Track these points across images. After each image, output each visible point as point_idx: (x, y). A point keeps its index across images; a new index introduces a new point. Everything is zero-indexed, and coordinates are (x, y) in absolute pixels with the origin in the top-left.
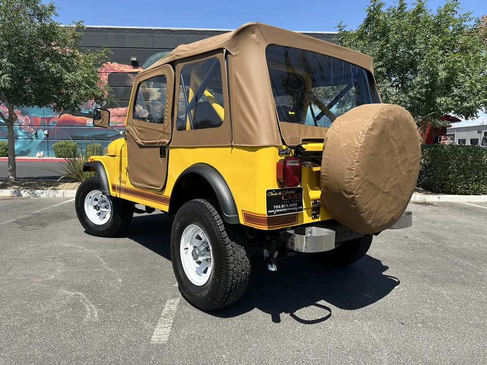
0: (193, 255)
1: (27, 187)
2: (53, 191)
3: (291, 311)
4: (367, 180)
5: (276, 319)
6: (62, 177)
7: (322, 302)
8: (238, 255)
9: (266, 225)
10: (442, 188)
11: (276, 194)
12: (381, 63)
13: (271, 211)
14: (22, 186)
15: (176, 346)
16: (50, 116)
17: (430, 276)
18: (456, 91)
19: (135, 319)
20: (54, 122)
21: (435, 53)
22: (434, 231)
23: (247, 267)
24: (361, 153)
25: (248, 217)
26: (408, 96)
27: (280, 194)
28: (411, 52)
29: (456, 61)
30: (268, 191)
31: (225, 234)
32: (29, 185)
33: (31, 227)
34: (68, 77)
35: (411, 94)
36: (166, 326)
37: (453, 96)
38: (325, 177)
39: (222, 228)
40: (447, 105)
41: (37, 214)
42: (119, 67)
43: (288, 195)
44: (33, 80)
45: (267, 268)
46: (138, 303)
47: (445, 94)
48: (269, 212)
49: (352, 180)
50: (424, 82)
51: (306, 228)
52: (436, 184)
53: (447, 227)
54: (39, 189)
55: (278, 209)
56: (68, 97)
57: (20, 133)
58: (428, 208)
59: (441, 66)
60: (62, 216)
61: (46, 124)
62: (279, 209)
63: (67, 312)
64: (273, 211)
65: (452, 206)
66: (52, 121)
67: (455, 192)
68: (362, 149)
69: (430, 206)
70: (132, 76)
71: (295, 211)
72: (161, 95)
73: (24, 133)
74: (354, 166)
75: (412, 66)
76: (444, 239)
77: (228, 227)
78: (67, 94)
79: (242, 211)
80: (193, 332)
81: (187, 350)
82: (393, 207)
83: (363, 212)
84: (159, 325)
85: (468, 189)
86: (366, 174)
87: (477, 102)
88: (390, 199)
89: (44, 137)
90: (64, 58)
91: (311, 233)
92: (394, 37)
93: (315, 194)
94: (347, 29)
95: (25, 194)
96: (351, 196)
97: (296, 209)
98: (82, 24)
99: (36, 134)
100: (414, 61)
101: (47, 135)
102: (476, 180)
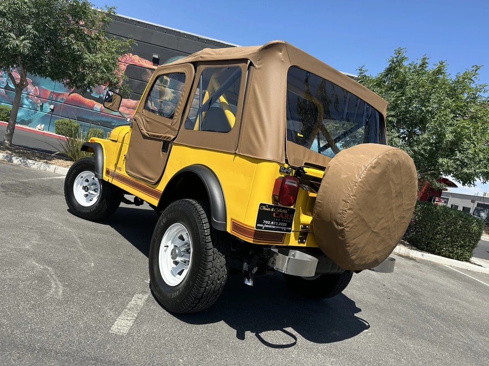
0: (172, 254)
1: (20, 154)
2: (45, 164)
3: (257, 331)
4: (359, 216)
5: (241, 336)
6: (57, 153)
7: (290, 330)
8: (218, 262)
9: (252, 238)
10: (427, 247)
11: (269, 209)
12: (393, 113)
13: (260, 225)
14: (15, 153)
15: (135, 340)
16: (60, 92)
17: (400, 327)
18: (459, 156)
19: (99, 305)
20: (62, 99)
21: (446, 115)
22: (411, 286)
23: (223, 277)
24: (360, 187)
25: (236, 226)
26: (413, 150)
27: (272, 210)
28: (423, 108)
29: (464, 127)
30: (261, 205)
31: (209, 239)
32: (23, 153)
33: (15, 194)
34: (88, 57)
35: (416, 148)
36: (128, 319)
37: (455, 159)
38: (319, 204)
39: (208, 232)
40: (448, 166)
41: (23, 183)
42: (140, 61)
43: (280, 213)
44: (52, 53)
45: (244, 281)
46: (105, 290)
47: (447, 157)
48: (258, 225)
49: (345, 212)
50: (430, 140)
51: (290, 250)
52: (423, 241)
53: (426, 284)
54: (31, 159)
55: (267, 224)
56: (83, 77)
57: (26, 102)
58: (411, 263)
59: (450, 129)
60: (49, 190)
61: (54, 99)
62: (269, 225)
63: (31, 283)
64: (262, 225)
65: (434, 266)
66: (61, 97)
67: (440, 253)
68: (361, 185)
69: (413, 261)
70: (150, 72)
71: (283, 231)
72: (175, 97)
73: (31, 102)
74: (350, 198)
75: (422, 122)
76: (421, 295)
77: (214, 232)
78: (83, 74)
79: (232, 219)
80: (155, 330)
81: (145, 346)
82: (379, 249)
83: (349, 246)
84: (122, 316)
85: (452, 253)
86: (360, 209)
87: (477, 171)
88: (378, 240)
89: (49, 111)
90: (89, 39)
91: (294, 256)
92: (410, 91)
93: (306, 219)
94: (367, 74)
95: (16, 160)
96: (341, 228)
97: (285, 228)
98: (114, 10)
99: (42, 106)
100: (424, 118)
101: (53, 110)
102: (461, 246)
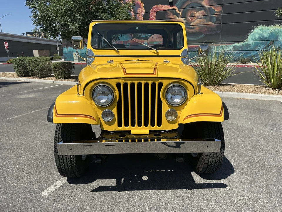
16: (127, 40)
42: (162, 7)
66: (128, 43)
70: (169, 12)
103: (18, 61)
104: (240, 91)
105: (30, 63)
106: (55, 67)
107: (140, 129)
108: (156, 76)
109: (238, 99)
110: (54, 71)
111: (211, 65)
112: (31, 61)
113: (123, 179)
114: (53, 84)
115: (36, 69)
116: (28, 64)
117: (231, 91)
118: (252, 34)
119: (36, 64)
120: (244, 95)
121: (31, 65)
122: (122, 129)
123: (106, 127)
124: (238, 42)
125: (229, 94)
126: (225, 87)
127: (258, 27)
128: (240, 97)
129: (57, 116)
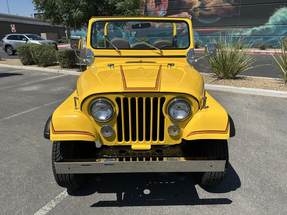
57: (123, 34)
103: (22, 48)
104: (257, 87)
105: (34, 51)
106: (59, 56)
107: (141, 144)
108: (158, 91)
109: (254, 96)
110: (58, 59)
111: (226, 57)
112: (35, 49)
113: (123, 194)
114: (57, 73)
115: (41, 58)
116: (32, 51)
117: (247, 86)
118: (273, 17)
119: (40, 52)
120: (261, 92)
121: (35, 53)
122: (122, 144)
123: (105, 142)
124: (258, 26)
125: (244, 90)
126: (240, 82)
127: (281, 9)
128: (256, 94)
129: (54, 133)
